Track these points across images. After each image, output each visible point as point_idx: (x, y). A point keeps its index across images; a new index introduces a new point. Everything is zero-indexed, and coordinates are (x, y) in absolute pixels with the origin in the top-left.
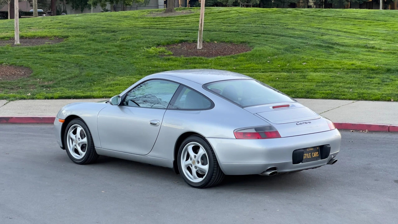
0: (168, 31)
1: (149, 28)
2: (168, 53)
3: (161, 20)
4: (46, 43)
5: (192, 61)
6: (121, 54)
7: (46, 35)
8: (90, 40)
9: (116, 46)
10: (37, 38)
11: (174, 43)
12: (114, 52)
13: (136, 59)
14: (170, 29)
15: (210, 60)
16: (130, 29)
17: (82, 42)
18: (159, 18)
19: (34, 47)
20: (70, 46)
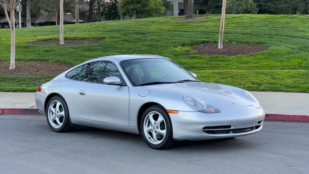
1: (174, 31)
2: (193, 52)
3: (183, 25)
4: (86, 43)
5: (215, 59)
7: (86, 37)
8: (123, 40)
9: (146, 46)
10: (79, 39)
11: (197, 43)
12: (144, 51)
14: (192, 32)
15: (231, 58)
16: (157, 32)
17: (116, 42)
18: (181, 23)
19: (76, 46)
20: (106, 45)
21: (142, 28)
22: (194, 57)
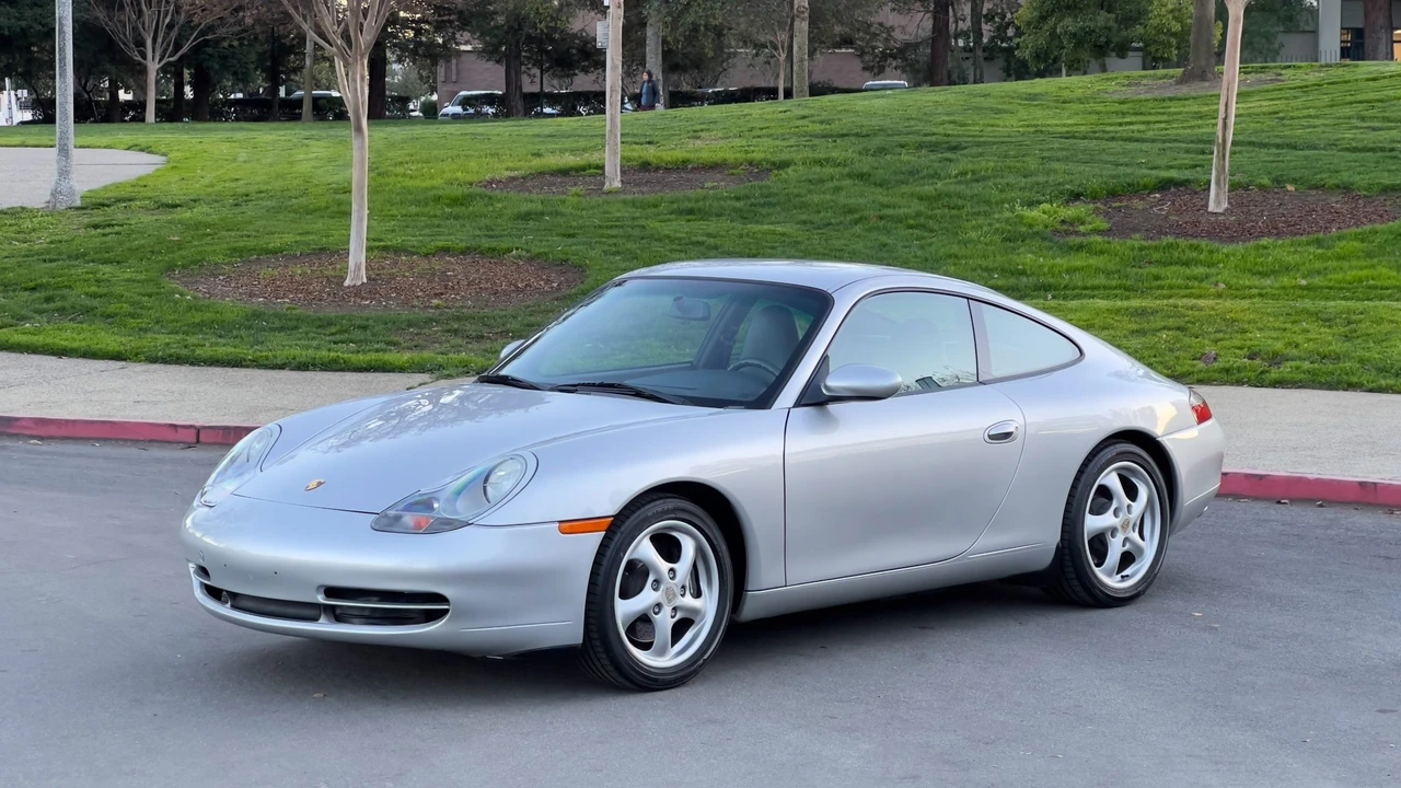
0: (1144, 146)
1: (1084, 138)
2: (1090, 227)
3: (1143, 109)
4: (709, 184)
5: (1156, 256)
6: (923, 227)
7: (725, 160)
8: (849, 176)
9: (921, 198)
10: (693, 169)
11: (1136, 189)
12: (899, 220)
13: (965, 243)
14: (1153, 141)
15: (1225, 251)
16: (1014, 140)
17: (821, 181)
18: (1141, 101)
19: (651, 198)
20: (770, 195)
21: (969, 125)
22: (1080, 248)
